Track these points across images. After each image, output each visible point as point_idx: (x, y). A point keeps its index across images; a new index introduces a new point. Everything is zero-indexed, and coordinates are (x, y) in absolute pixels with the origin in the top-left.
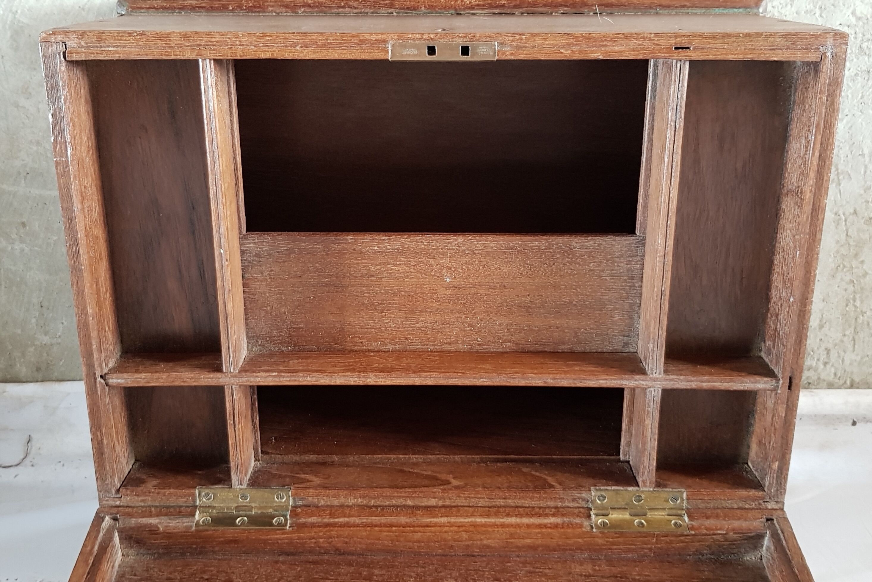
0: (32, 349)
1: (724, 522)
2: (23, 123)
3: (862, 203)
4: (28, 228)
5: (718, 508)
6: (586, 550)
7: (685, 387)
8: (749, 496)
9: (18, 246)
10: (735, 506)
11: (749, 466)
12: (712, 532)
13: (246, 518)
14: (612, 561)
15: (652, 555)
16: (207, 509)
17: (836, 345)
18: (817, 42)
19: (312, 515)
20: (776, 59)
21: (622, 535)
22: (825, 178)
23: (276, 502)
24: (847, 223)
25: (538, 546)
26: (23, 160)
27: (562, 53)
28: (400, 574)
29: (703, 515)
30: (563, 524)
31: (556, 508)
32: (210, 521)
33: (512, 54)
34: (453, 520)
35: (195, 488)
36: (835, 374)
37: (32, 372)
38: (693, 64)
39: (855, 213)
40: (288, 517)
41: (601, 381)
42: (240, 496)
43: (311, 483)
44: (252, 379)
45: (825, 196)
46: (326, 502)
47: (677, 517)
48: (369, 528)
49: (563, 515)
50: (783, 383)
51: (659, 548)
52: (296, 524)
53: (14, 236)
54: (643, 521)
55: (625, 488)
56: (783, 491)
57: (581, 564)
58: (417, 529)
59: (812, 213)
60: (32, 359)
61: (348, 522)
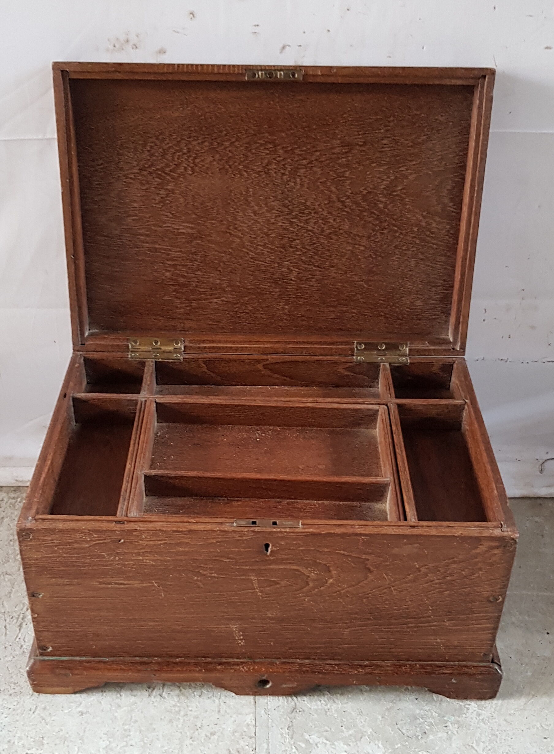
1: (109, 343)
5: (111, 351)
8: (93, 355)
10: (101, 353)
11: (87, 381)
12: (117, 337)
13: (380, 349)
16: (402, 354)
19: (342, 349)
21: (168, 337)
23: (363, 357)
29: (120, 347)
30: (200, 343)
31: (203, 352)
32: (400, 347)
35: (410, 363)
40: (356, 349)
41: (175, 397)
42: (385, 360)
43: (344, 367)
44: (380, 401)
46: (335, 358)
47: (135, 347)
48: (310, 341)
49: (199, 348)
50: (70, 395)
52: (351, 344)
54: (154, 344)
55: (163, 360)
57: (190, 328)
58: (282, 341)
61: (322, 345)
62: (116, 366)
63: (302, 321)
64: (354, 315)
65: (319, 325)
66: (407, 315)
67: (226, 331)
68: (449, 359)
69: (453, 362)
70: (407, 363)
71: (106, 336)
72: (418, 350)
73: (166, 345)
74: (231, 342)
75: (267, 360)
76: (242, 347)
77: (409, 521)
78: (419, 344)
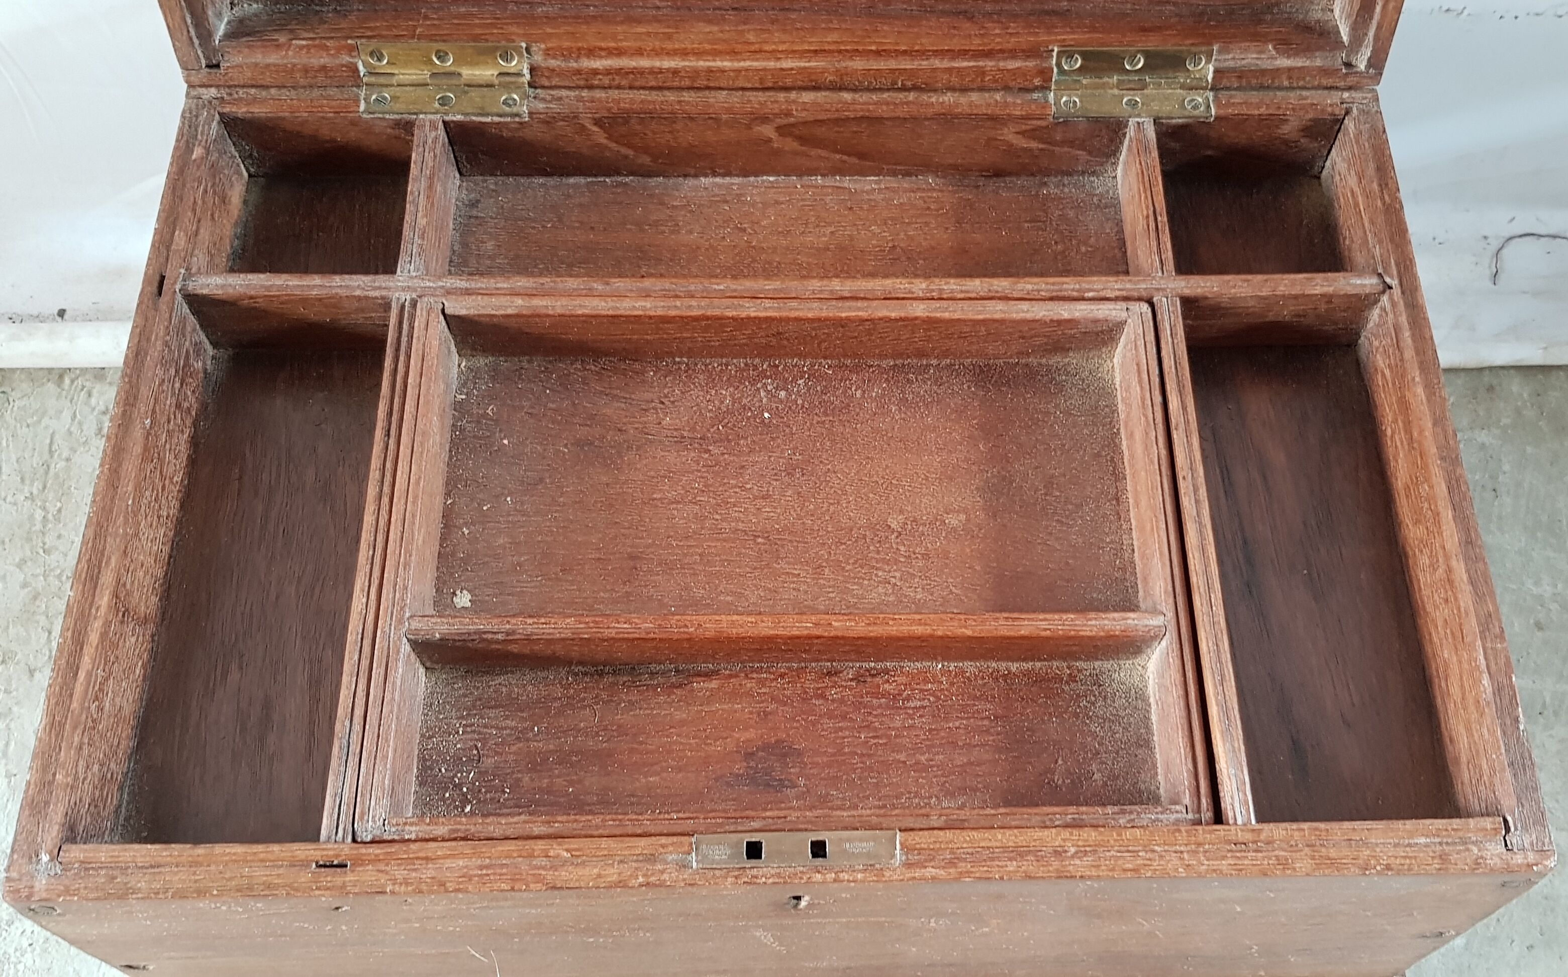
0: (1504, 421)
1: (296, 61)
2: (1557, 801)
3: (17, 690)
4: (1532, 621)
5: (304, 87)
6: (540, 17)
7: (354, 277)
8: (248, 104)
9: (1547, 590)
10: (273, 91)
11: (247, 170)
12: (317, 42)
13: (1128, 67)
15: (423, 11)
16: (1195, 83)
17: (85, 443)
18: (67, 882)
19: (1014, 72)
20: (149, 846)
21: (476, 38)
22: (69, 634)
23: (1077, 96)
24: (47, 653)
25: (622, 22)
26: (1551, 736)
27: (567, 850)
29: (331, 74)
30: (578, 57)
31: (591, 87)
32: (1187, 63)
33: (663, 846)
34: (772, 64)
35: (1218, 117)
36: (90, 395)
37: (1500, 385)
38: (314, 836)
40: (1055, 70)
41: (505, 286)
42: (1140, 105)
43: (1018, 130)
44: (1128, 286)
45: (71, 603)
46: (991, 97)
47: (377, 71)
48: (917, 48)
49: (578, 72)
50: (174, 286)
51: (411, 20)
52: (1041, 56)
53: (1554, 607)
54: (438, 62)
55: (468, 119)
56: (188, 115)
58: (832, 47)
59: (99, 572)
60: (1502, 405)
61: (953, 59)
62: (325, 133)
67: (658, 3)
68: (1331, 101)
69: (1343, 112)
70: (1207, 118)
71: (282, 39)
72: (1241, 74)
73: (473, 64)
74: (676, 54)
75: (788, 114)
76: (709, 67)
77: (1228, 824)
78: (1246, 50)
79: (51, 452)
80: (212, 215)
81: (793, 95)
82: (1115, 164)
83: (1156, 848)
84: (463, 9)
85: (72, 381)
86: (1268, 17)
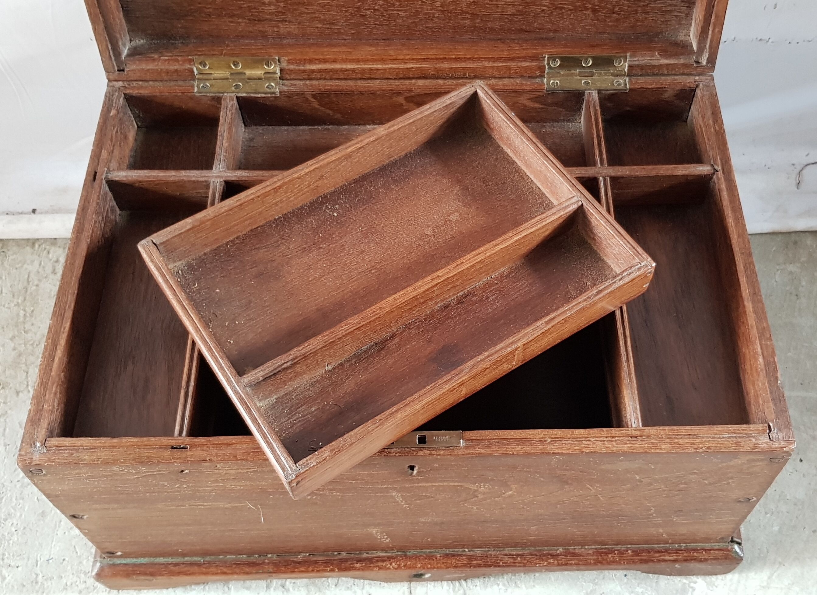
0: (803, 259)
1: (163, 67)
5: (166, 81)
6: (285, 45)
7: (192, 171)
8: (138, 89)
10: (151, 83)
11: (137, 124)
12: (173, 58)
13: (584, 65)
14: (262, 37)
15: (226, 43)
16: (618, 73)
17: (46, 277)
18: (49, 456)
19: (526, 68)
20: (90, 438)
21: (253, 55)
22: (50, 341)
23: (558, 80)
25: (327, 47)
28: (447, 21)
29: (180, 74)
30: (305, 64)
31: (311, 79)
32: (614, 62)
34: (402, 66)
35: (630, 90)
38: (171, 433)
39: (18, 393)
40: (547, 67)
42: (591, 84)
43: (528, 98)
44: (583, 172)
45: (51, 326)
46: (514, 81)
47: (203, 72)
48: (476, 56)
49: (304, 71)
50: (102, 176)
51: (220, 47)
52: (540, 60)
54: (233, 67)
55: (249, 95)
56: (108, 95)
57: (289, 33)
58: (433, 57)
59: (65, 312)
60: (801, 251)
61: (494, 62)
62: (177, 103)
63: (464, 19)
64: (544, 8)
65: (489, 25)
66: (629, 7)
67: (345, 37)
68: (689, 81)
69: (695, 86)
70: (625, 90)
71: (156, 56)
72: (642, 67)
73: (251, 68)
74: (353, 62)
75: (411, 91)
76: (370, 68)
77: (628, 427)
78: (644, 55)
79: (28, 282)
80: (120, 144)
81: (413, 81)
82: (580, 115)
83: (591, 439)
84: (247, 42)
85: (40, 246)
86: (656, 39)
